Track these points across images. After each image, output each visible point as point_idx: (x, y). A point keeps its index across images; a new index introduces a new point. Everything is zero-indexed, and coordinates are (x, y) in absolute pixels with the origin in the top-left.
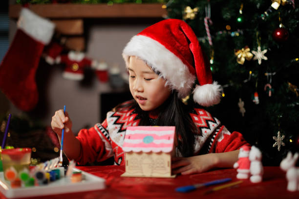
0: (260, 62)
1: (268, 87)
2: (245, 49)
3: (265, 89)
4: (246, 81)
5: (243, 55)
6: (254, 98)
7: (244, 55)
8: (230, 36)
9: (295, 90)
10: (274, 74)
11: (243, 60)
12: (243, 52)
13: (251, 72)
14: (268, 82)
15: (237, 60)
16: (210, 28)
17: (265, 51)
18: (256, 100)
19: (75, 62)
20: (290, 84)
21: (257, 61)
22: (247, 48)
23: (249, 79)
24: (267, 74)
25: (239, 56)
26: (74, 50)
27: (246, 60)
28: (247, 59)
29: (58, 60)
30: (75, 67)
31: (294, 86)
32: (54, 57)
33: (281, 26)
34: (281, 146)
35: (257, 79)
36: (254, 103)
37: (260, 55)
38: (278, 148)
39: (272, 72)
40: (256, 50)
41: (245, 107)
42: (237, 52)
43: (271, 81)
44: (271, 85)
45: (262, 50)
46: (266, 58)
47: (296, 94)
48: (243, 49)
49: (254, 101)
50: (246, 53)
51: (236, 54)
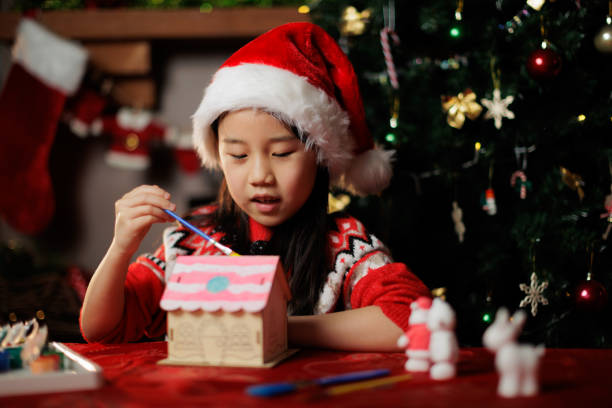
0: (498, 124)
1: (519, 179)
2: (465, 96)
3: (513, 182)
4: (468, 164)
5: (460, 108)
6: (485, 203)
7: (463, 109)
8: (439, 68)
9: (577, 183)
10: (532, 149)
11: (461, 118)
12: (460, 101)
13: (478, 146)
14: (518, 167)
15: (448, 120)
16: (393, 51)
17: (510, 100)
18: (491, 205)
19: (130, 132)
20: (564, 171)
21: (492, 121)
22: (470, 92)
23: (476, 160)
24: (518, 151)
25: (452, 111)
26: (130, 106)
27: (466, 118)
28: (469, 116)
29: (97, 127)
30: (132, 142)
31: (574, 176)
32: (88, 121)
33: (544, 45)
34: (540, 304)
35: (492, 162)
36: (486, 213)
37: (499, 108)
38: (533, 310)
39: (528, 146)
40: (491, 98)
41: (465, 220)
42: (447, 100)
43: (525, 164)
44: (526, 173)
45: (503, 97)
46: (510, 115)
47: (576, 192)
48: (460, 96)
49: (485, 208)
50: (467, 104)
51: (447, 105)
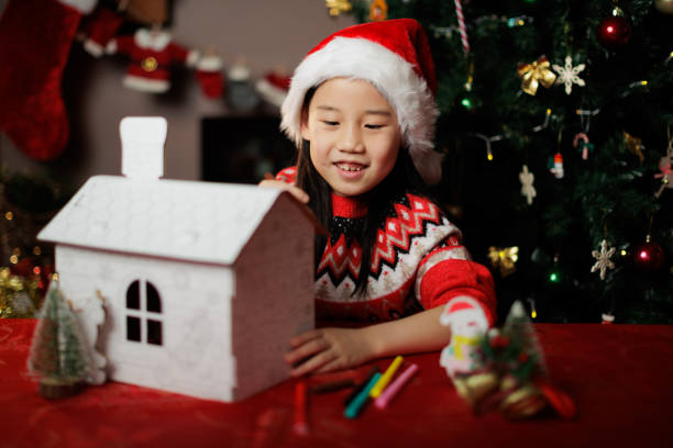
0: (568, 90)
1: (581, 140)
2: (539, 63)
3: (575, 143)
4: (538, 129)
5: (535, 76)
6: (553, 166)
7: (537, 76)
9: (638, 147)
10: (596, 112)
11: (534, 85)
12: (535, 68)
13: (549, 112)
14: (581, 130)
15: (523, 86)
17: (581, 67)
18: (558, 169)
20: (627, 136)
21: (563, 86)
22: (543, 61)
23: (545, 125)
24: (580, 112)
25: (527, 77)
27: (540, 85)
28: (543, 84)
31: (635, 140)
33: (615, 13)
34: (608, 268)
35: (563, 127)
36: (553, 175)
37: (570, 75)
38: (602, 274)
39: (592, 110)
40: (563, 64)
41: (535, 184)
42: (522, 68)
43: (588, 127)
44: (589, 135)
45: (574, 64)
46: (581, 83)
47: (638, 157)
48: (535, 64)
49: (553, 171)
50: (540, 71)
51: (521, 72)
